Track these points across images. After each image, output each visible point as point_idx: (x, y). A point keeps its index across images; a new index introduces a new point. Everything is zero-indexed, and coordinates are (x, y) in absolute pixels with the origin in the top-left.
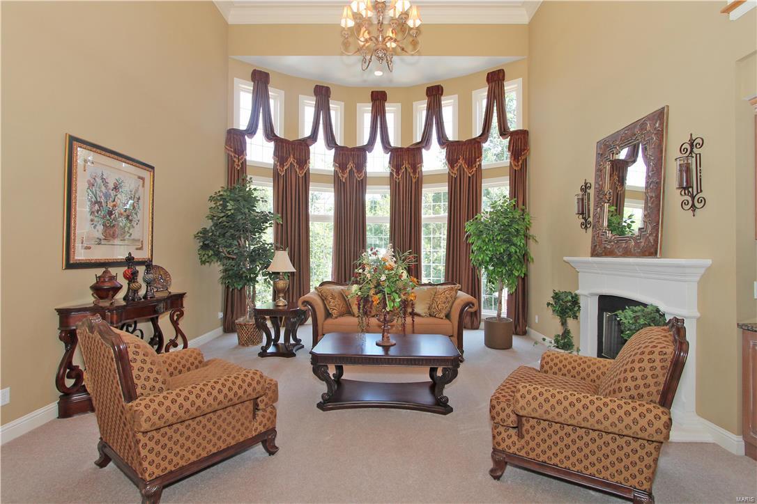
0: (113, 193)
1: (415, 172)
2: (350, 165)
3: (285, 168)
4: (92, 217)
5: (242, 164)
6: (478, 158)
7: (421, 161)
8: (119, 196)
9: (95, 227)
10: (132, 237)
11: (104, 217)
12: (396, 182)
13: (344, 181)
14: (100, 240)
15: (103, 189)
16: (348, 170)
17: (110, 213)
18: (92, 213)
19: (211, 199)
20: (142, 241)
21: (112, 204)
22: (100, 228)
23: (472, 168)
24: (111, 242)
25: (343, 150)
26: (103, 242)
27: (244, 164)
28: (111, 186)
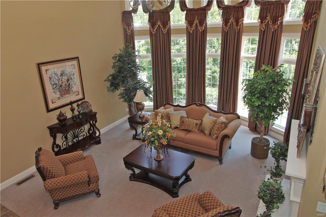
0: (60, 78)
1: (237, 25)
2: (196, 21)
3: (155, 29)
4: (54, 91)
5: (131, 31)
6: (281, 16)
7: (243, 16)
8: (64, 78)
9: (56, 94)
10: (73, 91)
11: (59, 89)
12: (225, 31)
13: (191, 32)
14: (59, 97)
15: (56, 78)
16: (194, 25)
17: (61, 86)
18: (54, 89)
19: (113, 58)
20: (78, 92)
21: (61, 82)
22: (58, 93)
23: (275, 25)
24: (64, 97)
25: (191, 11)
26: (60, 98)
27: (132, 31)
28: (59, 75)
